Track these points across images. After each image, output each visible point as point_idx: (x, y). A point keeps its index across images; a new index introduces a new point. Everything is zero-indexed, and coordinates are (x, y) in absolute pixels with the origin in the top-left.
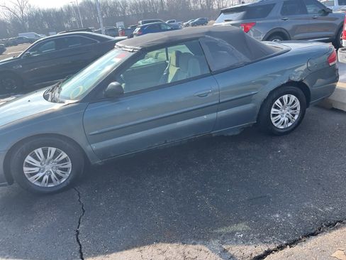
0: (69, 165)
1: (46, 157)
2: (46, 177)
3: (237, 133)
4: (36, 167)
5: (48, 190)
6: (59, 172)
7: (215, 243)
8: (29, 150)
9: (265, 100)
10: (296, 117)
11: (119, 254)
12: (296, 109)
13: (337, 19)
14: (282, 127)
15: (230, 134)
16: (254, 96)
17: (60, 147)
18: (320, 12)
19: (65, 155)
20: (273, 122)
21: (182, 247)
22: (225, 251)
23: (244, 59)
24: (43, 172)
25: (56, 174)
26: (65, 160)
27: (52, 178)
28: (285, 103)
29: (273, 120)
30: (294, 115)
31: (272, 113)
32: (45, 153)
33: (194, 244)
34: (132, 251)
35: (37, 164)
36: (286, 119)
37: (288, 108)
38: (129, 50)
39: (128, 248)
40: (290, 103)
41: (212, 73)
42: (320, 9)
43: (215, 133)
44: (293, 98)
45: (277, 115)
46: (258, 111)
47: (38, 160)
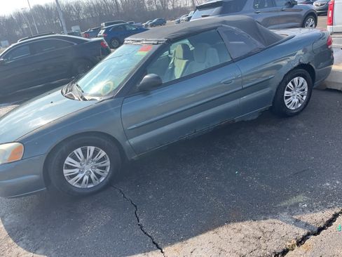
0: (108, 163)
1: (85, 157)
2: (86, 178)
3: (255, 117)
4: (76, 168)
5: (88, 191)
6: (98, 171)
7: (285, 215)
8: (69, 152)
9: (280, 83)
10: (304, 98)
11: (195, 238)
12: (304, 90)
13: (301, 10)
14: (294, 108)
15: (250, 119)
16: (271, 80)
17: (99, 145)
18: (286, 4)
19: (103, 153)
20: (286, 104)
21: (255, 224)
22: (297, 221)
23: (259, 45)
24: (82, 172)
25: (95, 173)
26: (103, 159)
27: (92, 177)
28: (296, 85)
29: (286, 102)
30: (303, 96)
31: (285, 95)
32: (85, 152)
33: (265, 219)
34: (207, 234)
35: (77, 164)
36: (297, 100)
37: (298, 90)
38: (152, 42)
39: (202, 232)
40: (300, 84)
41: (233, 61)
42: (286, 2)
43: (237, 119)
44: (302, 79)
45: (290, 97)
46: (274, 95)
47: (78, 161)
